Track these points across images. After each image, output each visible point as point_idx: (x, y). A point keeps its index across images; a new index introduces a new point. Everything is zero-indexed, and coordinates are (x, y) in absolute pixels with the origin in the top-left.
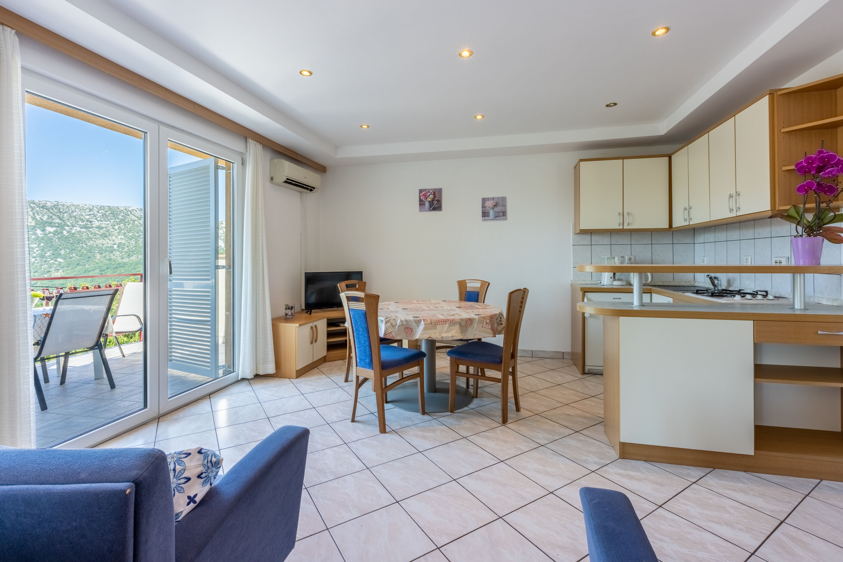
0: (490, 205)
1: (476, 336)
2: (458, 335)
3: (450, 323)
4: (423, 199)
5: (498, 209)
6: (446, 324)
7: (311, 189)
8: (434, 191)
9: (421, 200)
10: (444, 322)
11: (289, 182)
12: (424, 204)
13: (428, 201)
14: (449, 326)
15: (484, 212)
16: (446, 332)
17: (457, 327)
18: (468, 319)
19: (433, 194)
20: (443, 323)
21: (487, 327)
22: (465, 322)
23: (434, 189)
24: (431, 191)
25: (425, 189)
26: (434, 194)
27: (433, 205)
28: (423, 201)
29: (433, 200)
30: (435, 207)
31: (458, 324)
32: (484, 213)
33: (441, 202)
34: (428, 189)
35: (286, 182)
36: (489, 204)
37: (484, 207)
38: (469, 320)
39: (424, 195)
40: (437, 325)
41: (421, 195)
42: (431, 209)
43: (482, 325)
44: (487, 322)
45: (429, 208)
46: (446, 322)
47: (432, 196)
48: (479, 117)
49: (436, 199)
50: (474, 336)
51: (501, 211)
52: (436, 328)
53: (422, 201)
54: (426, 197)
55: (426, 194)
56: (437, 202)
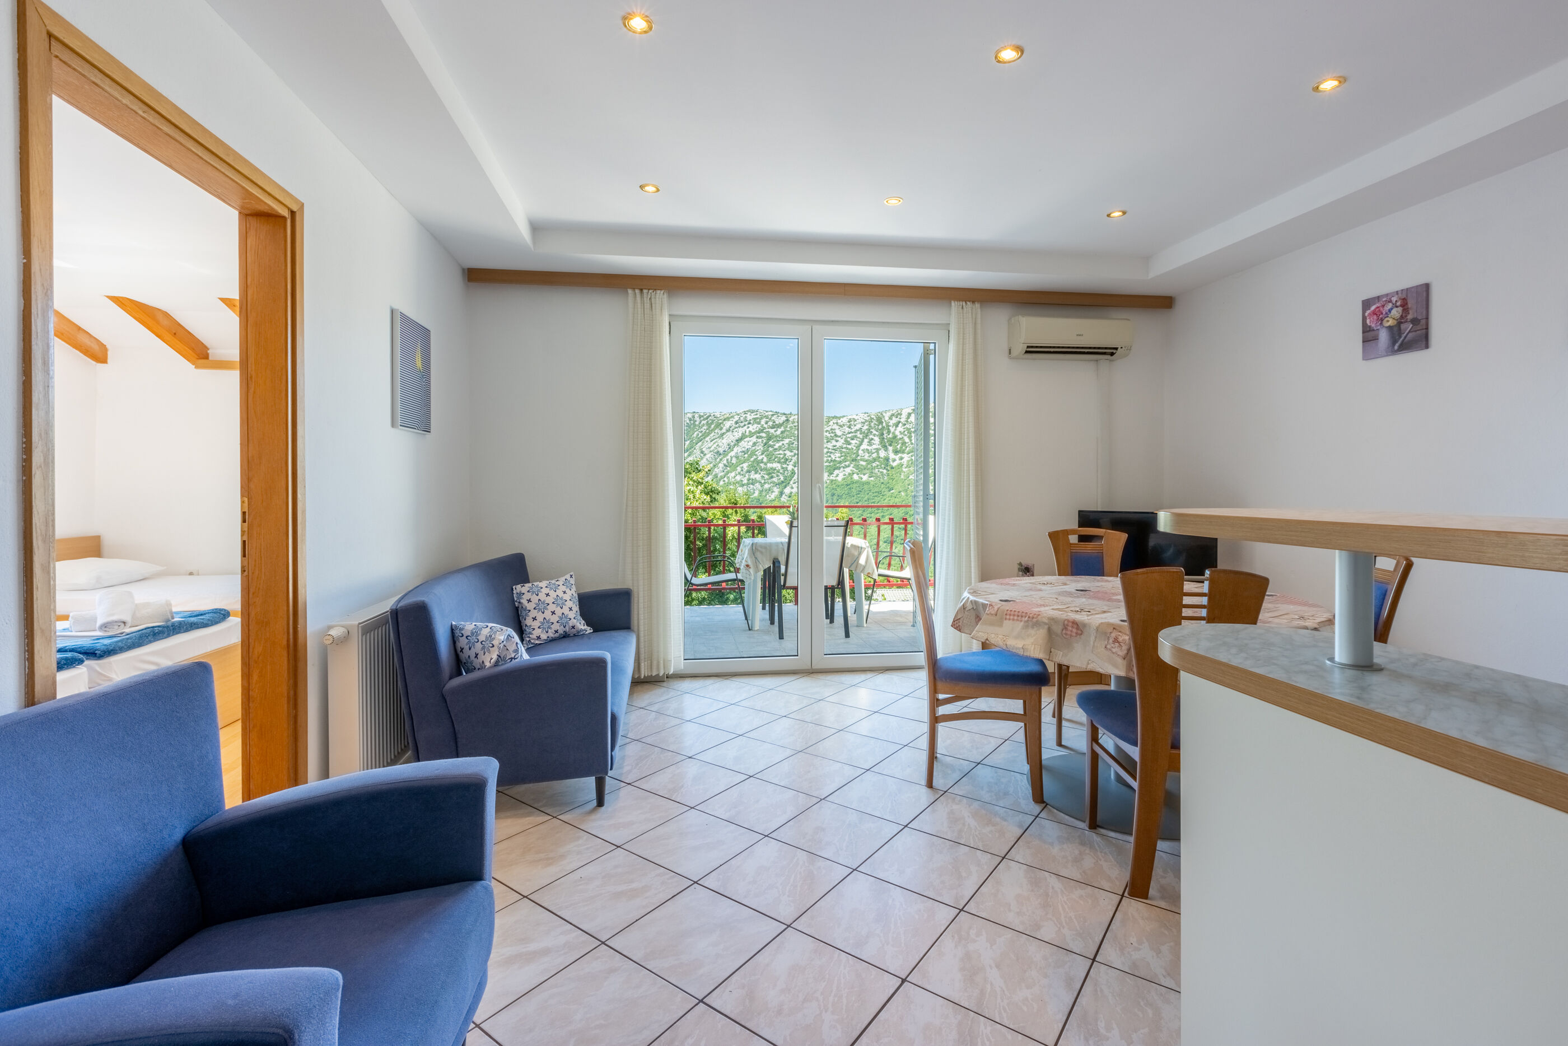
1: (1092, 665)
2: (1034, 649)
3: (1028, 621)
4: (1373, 325)
6: (1021, 621)
7: (1109, 352)
8: (1404, 296)
9: (1366, 330)
10: (1018, 616)
11: (1032, 350)
12: (1376, 338)
13: (1387, 327)
14: (1026, 627)
16: (1017, 637)
17: (1041, 633)
18: (1068, 621)
19: (1401, 306)
20: (1016, 618)
21: (1114, 650)
22: (1061, 627)
23: (1402, 290)
24: (1394, 299)
25: (1378, 297)
26: (1404, 305)
27: (1400, 337)
28: (1374, 330)
29: (1402, 323)
30: (1405, 341)
31: (1046, 627)
33: (1428, 323)
34: (1387, 295)
35: (1027, 352)
38: (1070, 624)
39: (1374, 313)
40: (1006, 619)
41: (1366, 314)
42: (1396, 347)
43: (1106, 643)
44: (1120, 639)
45: (1388, 348)
46: (1022, 617)
47: (1396, 313)
49: (1410, 317)
50: (1088, 664)
52: (1001, 625)
53: (1370, 331)
54: (1381, 316)
55: (1380, 310)
56: (1411, 325)
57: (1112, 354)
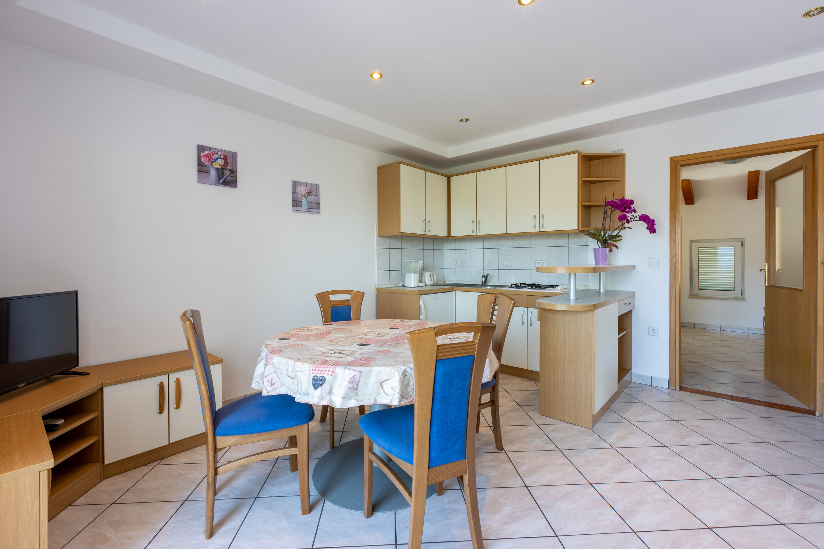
0: (302, 192)
4: (206, 163)
5: (312, 198)
8: (226, 154)
9: (200, 164)
12: (208, 172)
13: (215, 168)
15: (295, 200)
23: (225, 150)
24: (220, 153)
25: (210, 148)
26: (225, 158)
27: (223, 177)
28: (206, 166)
29: (224, 169)
30: (227, 179)
32: (295, 202)
33: (236, 175)
34: (215, 149)
36: (301, 190)
37: (296, 193)
39: (207, 156)
41: (201, 155)
42: (221, 182)
45: (216, 181)
47: (221, 162)
49: (228, 167)
51: (315, 202)
53: (204, 166)
54: (211, 160)
55: (210, 156)
56: (229, 173)
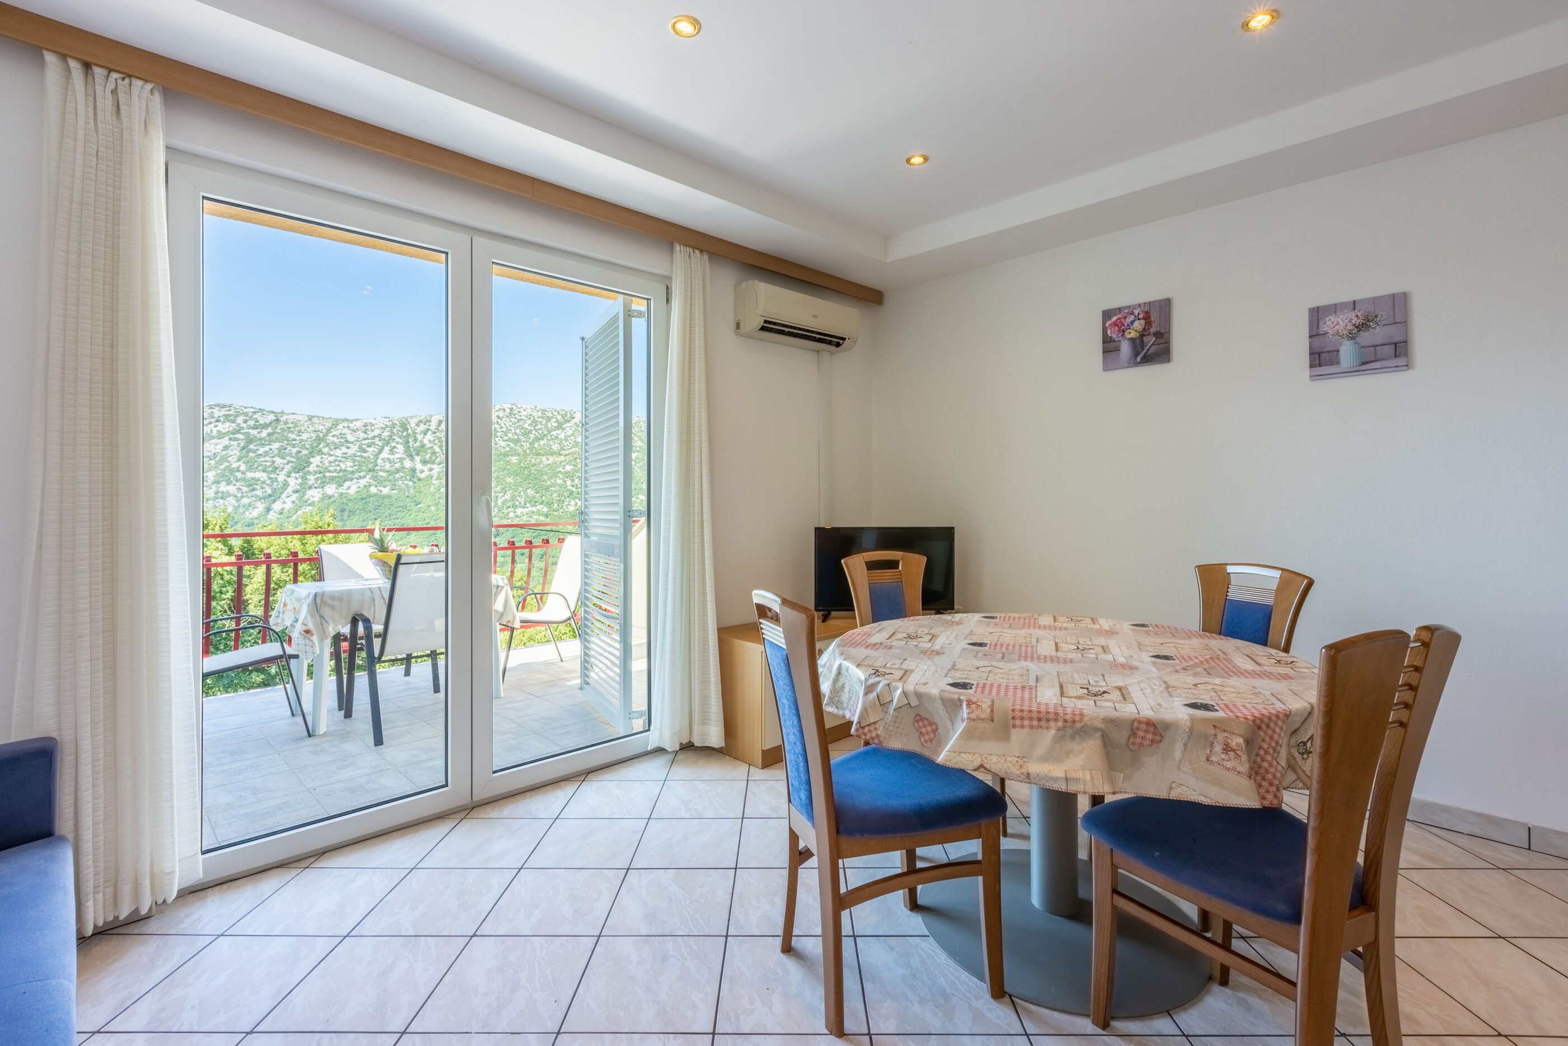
0: (1340, 328)
1: (1179, 790)
2: (1092, 777)
3: (1065, 727)
4: (1114, 336)
5: (1376, 335)
6: (1048, 728)
7: (834, 341)
8: (1147, 309)
9: (1107, 340)
10: (1040, 720)
12: (1117, 350)
13: (1129, 339)
14: (1061, 737)
15: (1317, 350)
16: (1045, 759)
17: (1090, 748)
18: (1140, 722)
19: (1144, 318)
20: (1035, 723)
21: (1229, 765)
22: (1126, 733)
23: (1145, 303)
24: (1136, 312)
25: (1120, 308)
26: (1147, 317)
27: (1143, 349)
28: (1115, 341)
29: (1144, 335)
30: (1149, 352)
31: (1098, 735)
32: (1317, 356)
33: (1169, 338)
34: (1129, 307)
35: (763, 329)
36: (1335, 324)
37: (1318, 335)
38: (1143, 727)
39: (1115, 324)
40: (1014, 726)
41: (1107, 325)
42: (1139, 359)
43: (1208, 752)
44: (1233, 744)
45: (1130, 359)
46: (1048, 720)
47: (1139, 325)
48: (1260, 21)
49: (1153, 330)
50: (1171, 788)
51: (1386, 341)
52: (1006, 738)
53: (1111, 341)
54: (1123, 328)
55: (1121, 321)
56: (1154, 339)
57: (838, 345)
